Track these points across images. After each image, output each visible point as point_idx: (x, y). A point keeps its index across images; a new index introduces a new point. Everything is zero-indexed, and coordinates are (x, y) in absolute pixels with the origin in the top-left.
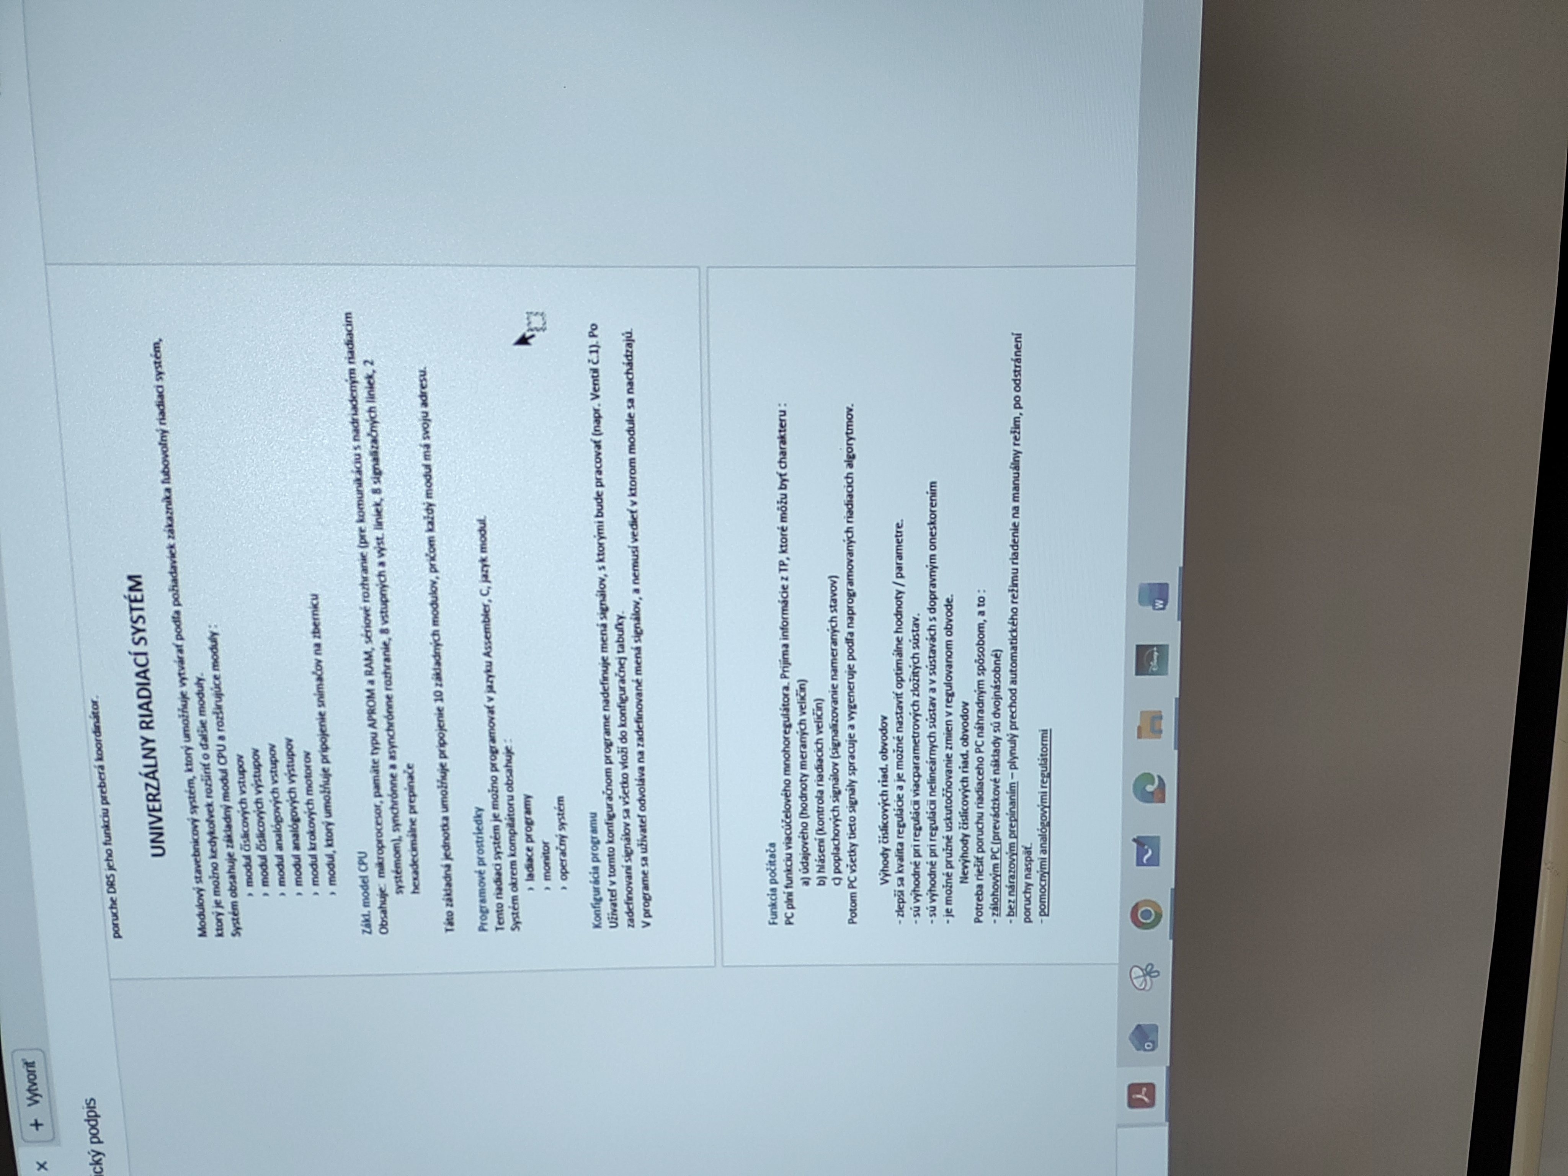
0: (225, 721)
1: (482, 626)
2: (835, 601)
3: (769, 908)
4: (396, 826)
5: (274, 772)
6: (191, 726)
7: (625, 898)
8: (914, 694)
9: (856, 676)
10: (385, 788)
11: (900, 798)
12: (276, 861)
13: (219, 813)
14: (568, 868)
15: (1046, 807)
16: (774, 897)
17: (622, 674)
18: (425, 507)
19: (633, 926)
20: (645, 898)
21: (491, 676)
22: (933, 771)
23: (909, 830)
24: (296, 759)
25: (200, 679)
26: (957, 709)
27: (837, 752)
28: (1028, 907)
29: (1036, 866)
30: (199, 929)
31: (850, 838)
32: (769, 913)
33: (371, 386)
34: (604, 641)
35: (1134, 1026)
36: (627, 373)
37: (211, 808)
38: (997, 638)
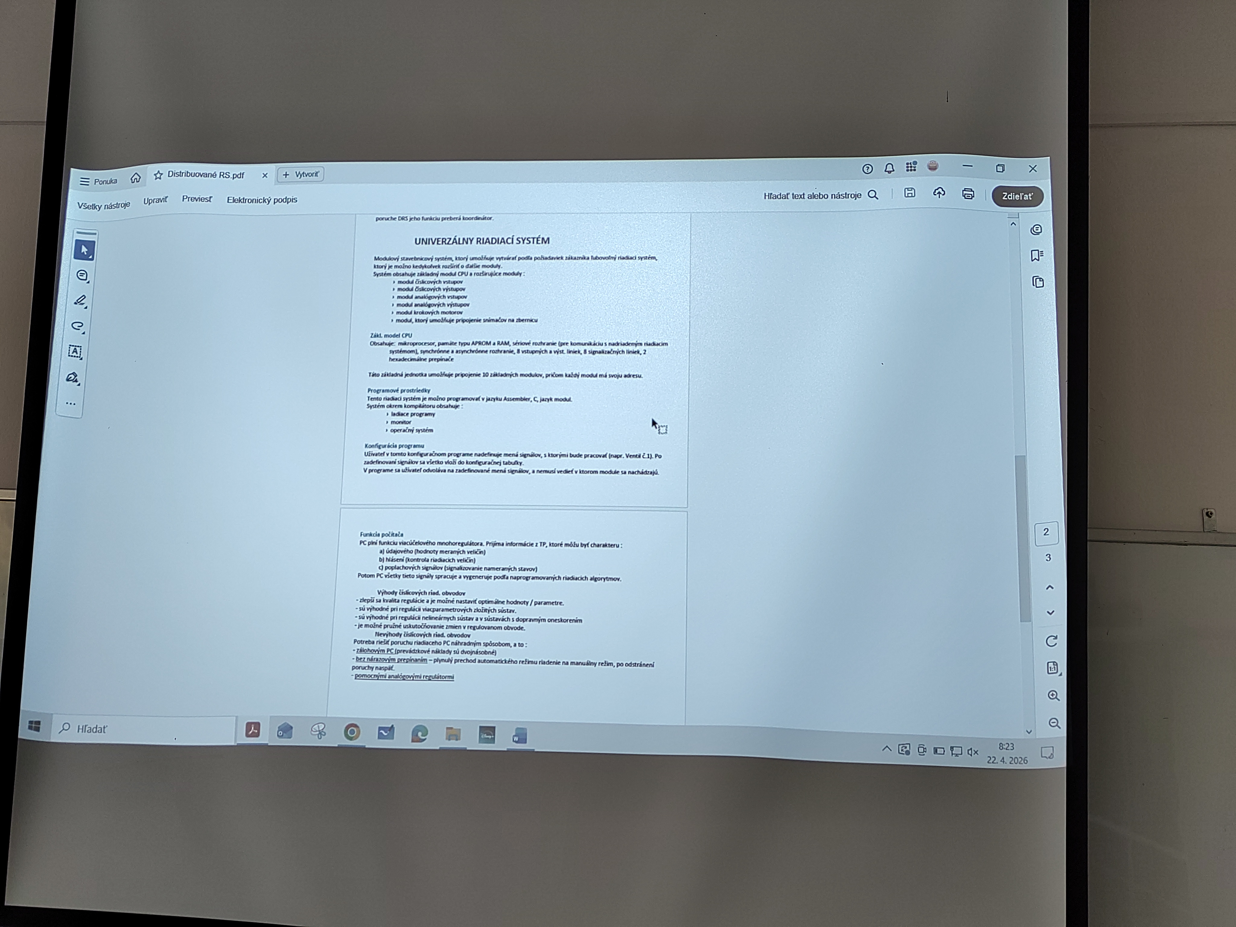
0: (479, 277)
1: (519, 397)
2: (524, 570)
3: (369, 532)
4: (423, 352)
5: (453, 297)
6: (478, 261)
7: (380, 460)
8: (475, 609)
9: (486, 580)
10: (442, 348)
11: (422, 601)
12: (410, 295)
13: (435, 271)
14: (397, 433)
15: (413, 678)
16: (375, 535)
18: (577, 374)
19: (365, 464)
20: (379, 470)
21: (494, 400)
22: (436, 618)
23: (405, 605)
24: (459, 307)
25: (499, 267)
26: (467, 631)
27: (447, 570)
28: (361, 668)
29: (382, 672)
30: (378, 257)
31: (403, 575)
32: (367, 533)
33: (634, 352)
34: (509, 455)
35: (291, 725)
36: (638, 472)
37: (437, 267)
38: (502, 653)
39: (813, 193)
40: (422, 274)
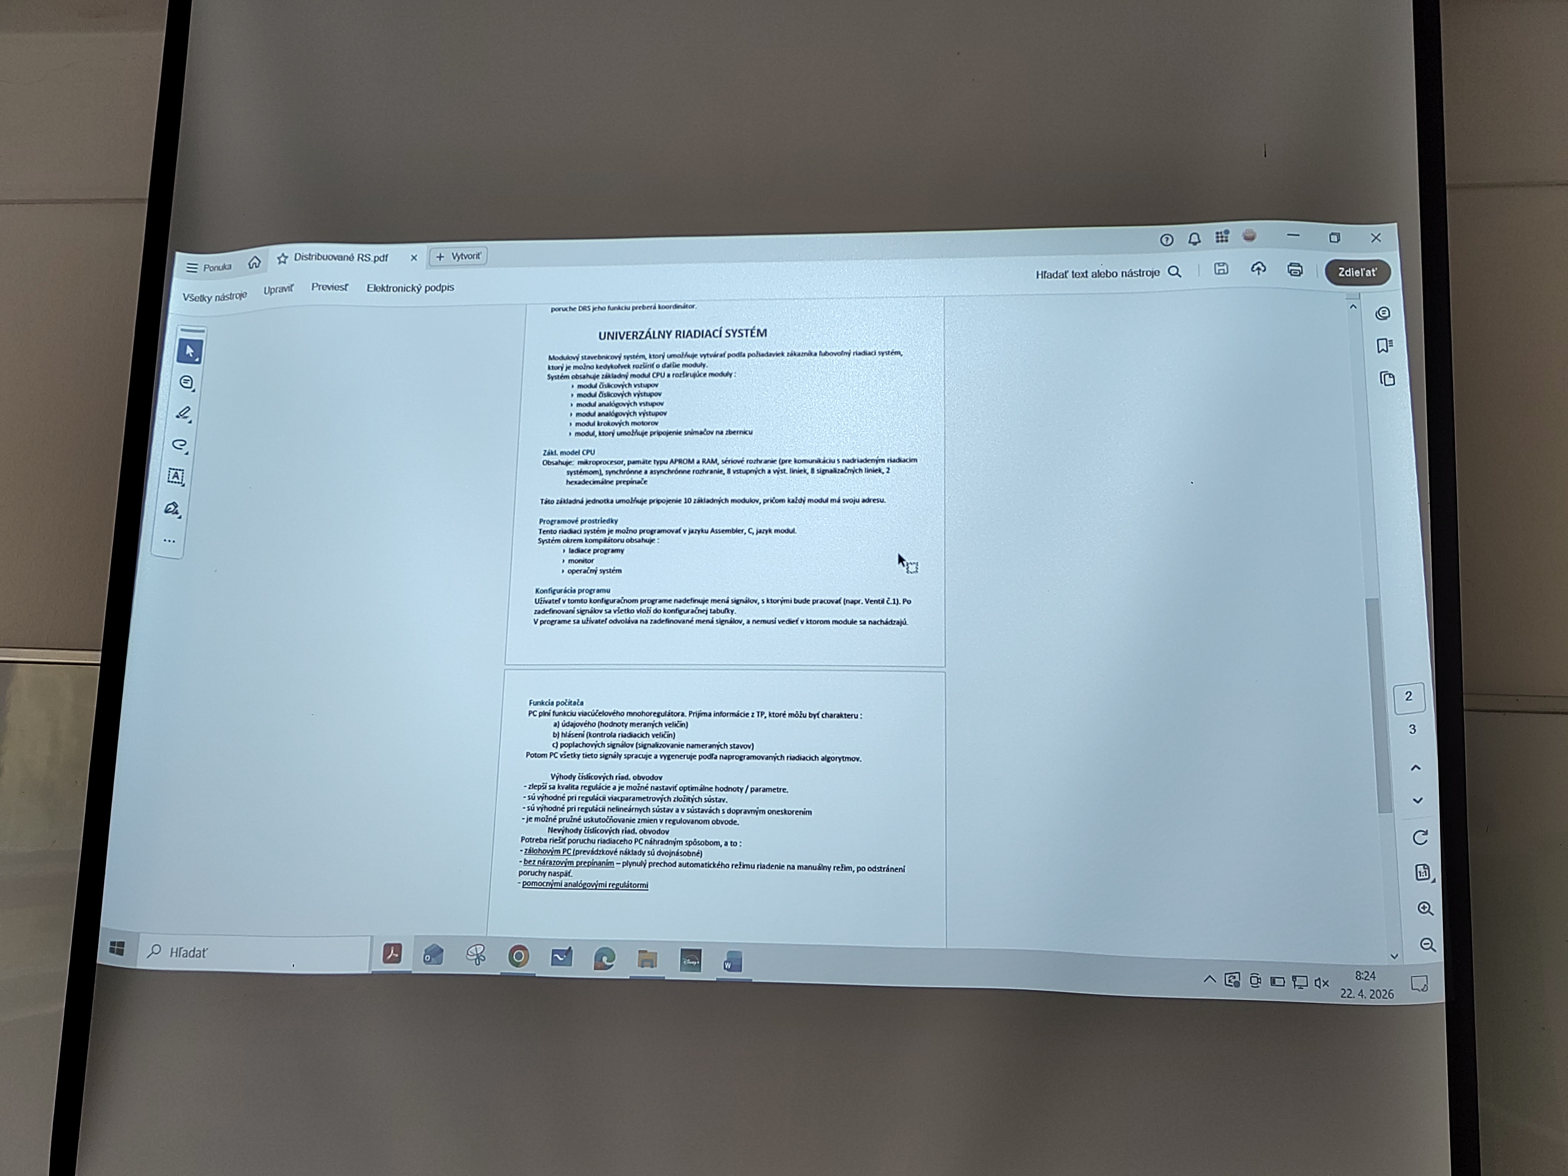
0: (679, 378)
1: (730, 528)
2: (737, 747)
3: (540, 700)
4: (609, 473)
5: (647, 404)
6: (677, 359)
7: (554, 609)
8: (675, 798)
9: (689, 760)
10: (632, 467)
11: (608, 788)
12: (592, 402)
13: (623, 371)
14: (575, 574)
15: (596, 886)
16: (547, 703)
17: (697, 611)
18: (803, 498)
19: (535, 613)
20: (553, 621)
21: (699, 532)
22: (625, 810)
23: (586, 794)
24: (654, 417)
25: (704, 366)
26: (664, 827)
27: (640, 747)
28: (530, 873)
29: (557, 879)
30: (554, 356)
31: (583, 754)
32: (537, 700)
33: (875, 471)
34: (718, 601)
35: (442, 948)
36: (881, 621)
37: (627, 367)
38: (710, 854)
39: (1098, 271)
40: (608, 376)
